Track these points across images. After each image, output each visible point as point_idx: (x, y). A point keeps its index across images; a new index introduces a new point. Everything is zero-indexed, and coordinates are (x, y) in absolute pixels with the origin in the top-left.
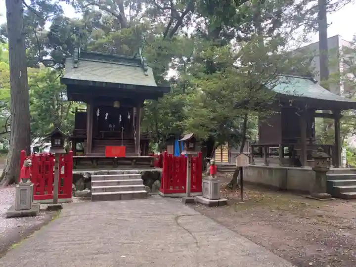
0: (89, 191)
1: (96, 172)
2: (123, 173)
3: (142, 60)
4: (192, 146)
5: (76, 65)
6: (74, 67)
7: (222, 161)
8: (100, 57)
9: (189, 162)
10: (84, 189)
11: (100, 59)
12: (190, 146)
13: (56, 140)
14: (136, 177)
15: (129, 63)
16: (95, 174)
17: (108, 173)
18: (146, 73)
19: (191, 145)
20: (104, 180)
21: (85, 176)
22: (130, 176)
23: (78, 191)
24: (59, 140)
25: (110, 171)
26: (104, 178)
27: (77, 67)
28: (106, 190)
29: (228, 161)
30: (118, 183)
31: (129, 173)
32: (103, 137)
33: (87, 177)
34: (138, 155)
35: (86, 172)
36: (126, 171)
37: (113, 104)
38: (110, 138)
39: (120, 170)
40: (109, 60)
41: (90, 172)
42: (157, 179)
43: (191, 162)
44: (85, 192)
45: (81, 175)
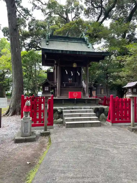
0: (62, 120)
1: (65, 107)
2: (81, 109)
3: (86, 39)
5: (48, 43)
6: (47, 44)
8: (60, 38)
10: (59, 119)
11: (60, 40)
14: (90, 112)
15: (77, 41)
16: (65, 109)
17: (72, 109)
18: (88, 47)
21: (59, 111)
22: (86, 111)
25: (73, 107)
26: (71, 112)
27: (48, 45)
28: (73, 120)
30: (80, 115)
31: (85, 109)
32: (65, 86)
33: (60, 111)
34: (87, 97)
35: (59, 107)
36: (83, 107)
37: (73, 65)
38: (70, 87)
39: (79, 107)
40: (66, 40)
41: (61, 108)
42: (103, 113)
43: (134, 102)
44: (59, 121)
45: (56, 110)
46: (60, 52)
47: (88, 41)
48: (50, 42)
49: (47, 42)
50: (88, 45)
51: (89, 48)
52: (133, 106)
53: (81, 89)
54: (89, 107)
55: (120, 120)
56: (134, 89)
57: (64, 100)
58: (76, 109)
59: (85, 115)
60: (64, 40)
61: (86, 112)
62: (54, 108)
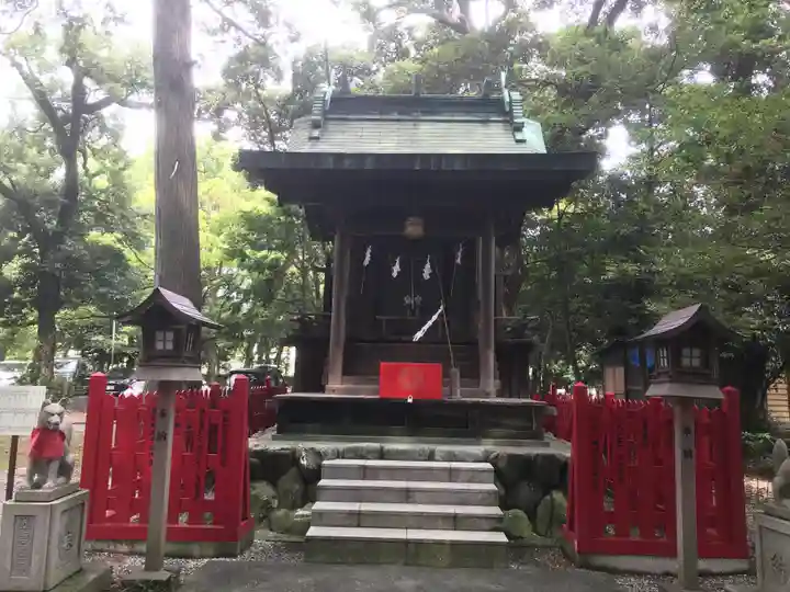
1: (342, 446)
2: (431, 457)
3: (507, 100)
4: (696, 363)
5: (316, 133)
6: (311, 138)
8: (385, 108)
9: (686, 431)
10: (302, 505)
11: (383, 112)
12: (686, 362)
13: (159, 335)
14: (473, 476)
16: (339, 455)
17: (382, 455)
18: (520, 136)
19: (691, 359)
20: (364, 478)
21: (304, 462)
23: (281, 512)
24: (170, 336)
26: (365, 473)
28: (358, 519)
30: (407, 496)
31: (452, 457)
32: (383, 335)
33: (311, 465)
34: (487, 395)
35: (310, 445)
36: (441, 449)
37: (403, 227)
39: (422, 446)
40: (410, 113)
41: (321, 446)
42: (556, 487)
43: (693, 428)
44: (303, 516)
45: (292, 458)
47: (518, 111)
48: (331, 126)
49: (316, 125)
50: (519, 128)
51: (523, 141)
52: (687, 454)
54: (477, 450)
56: (686, 351)
61: (452, 475)
62: (286, 447)
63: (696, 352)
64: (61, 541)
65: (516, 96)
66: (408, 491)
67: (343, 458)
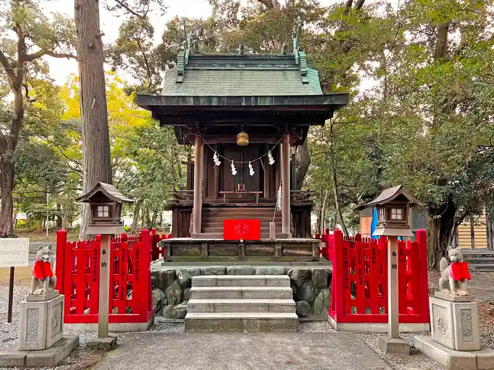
1: (203, 268)
2: (254, 273)
3: (297, 57)
4: (399, 217)
5: (180, 79)
6: (176, 82)
7: (473, 246)
8: (221, 62)
9: (394, 254)
10: (181, 302)
11: (221, 65)
12: (393, 217)
13: (100, 208)
14: (279, 283)
16: (201, 273)
17: (226, 272)
18: (304, 80)
19: (397, 214)
20: (216, 285)
21: (181, 278)
24: (106, 208)
26: (217, 283)
27: (181, 83)
28: (214, 308)
29: (488, 245)
30: (241, 294)
33: (186, 279)
34: (286, 236)
35: (184, 268)
36: (258, 268)
37: (235, 139)
38: (237, 204)
39: (250, 267)
40: (237, 65)
41: (191, 268)
42: (325, 288)
43: (397, 253)
44: (181, 308)
45: (174, 276)
46: (191, 103)
47: (304, 64)
48: (190, 74)
49: (180, 74)
50: (304, 74)
51: (307, 83)
52: (394, 266)
53: (270, 211)
54: (280, 268)
55: (369, 313)
56: (393, 211)
57: (206, 245)
58: (236, 272)
59: (255, 295)
60: (232, 65)
61: (266, 282)
62: (170, 269)
63: (399, 211)
64: (53, 322)
65: (303, 54)
66: (242, 292)
67: (204, 275)
